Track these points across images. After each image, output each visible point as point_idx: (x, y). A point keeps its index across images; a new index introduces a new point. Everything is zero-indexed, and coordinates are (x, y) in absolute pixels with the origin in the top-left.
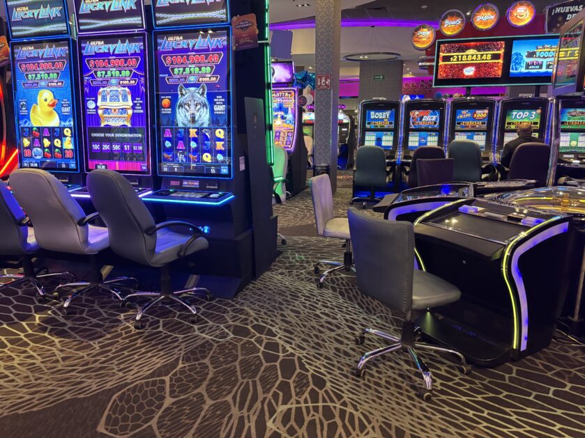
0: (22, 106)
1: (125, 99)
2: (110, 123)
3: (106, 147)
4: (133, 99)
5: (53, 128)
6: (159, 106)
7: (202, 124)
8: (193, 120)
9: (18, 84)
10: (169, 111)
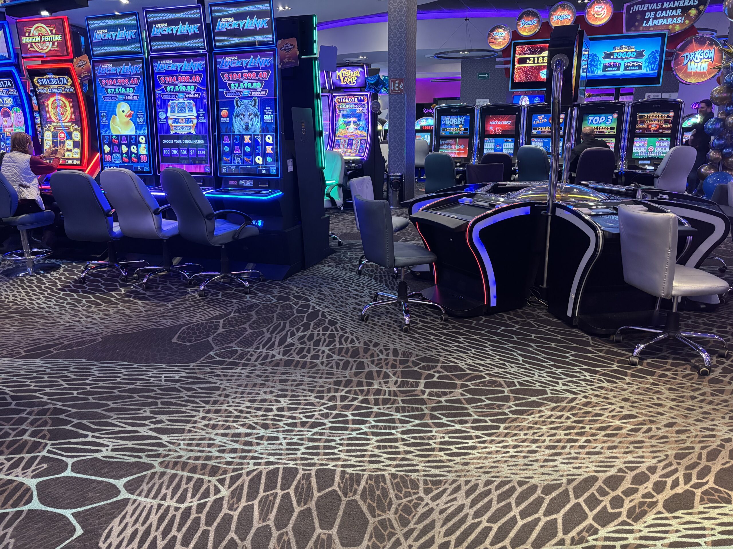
0: (103, 117)
1: (190, 110)
2: (177, 131)
3: (175, 152)
4: (197, 111)
5: (131, 136)
6: (219, 117)
7: (255, 131)
8: (247, 128)
9: (99, 97)
10: (227, 120)
